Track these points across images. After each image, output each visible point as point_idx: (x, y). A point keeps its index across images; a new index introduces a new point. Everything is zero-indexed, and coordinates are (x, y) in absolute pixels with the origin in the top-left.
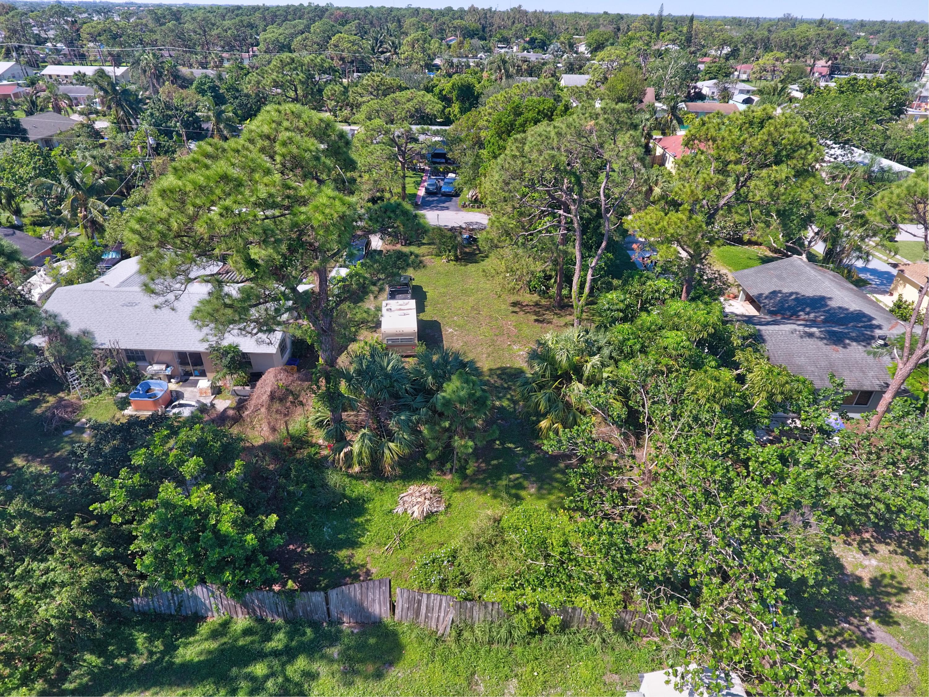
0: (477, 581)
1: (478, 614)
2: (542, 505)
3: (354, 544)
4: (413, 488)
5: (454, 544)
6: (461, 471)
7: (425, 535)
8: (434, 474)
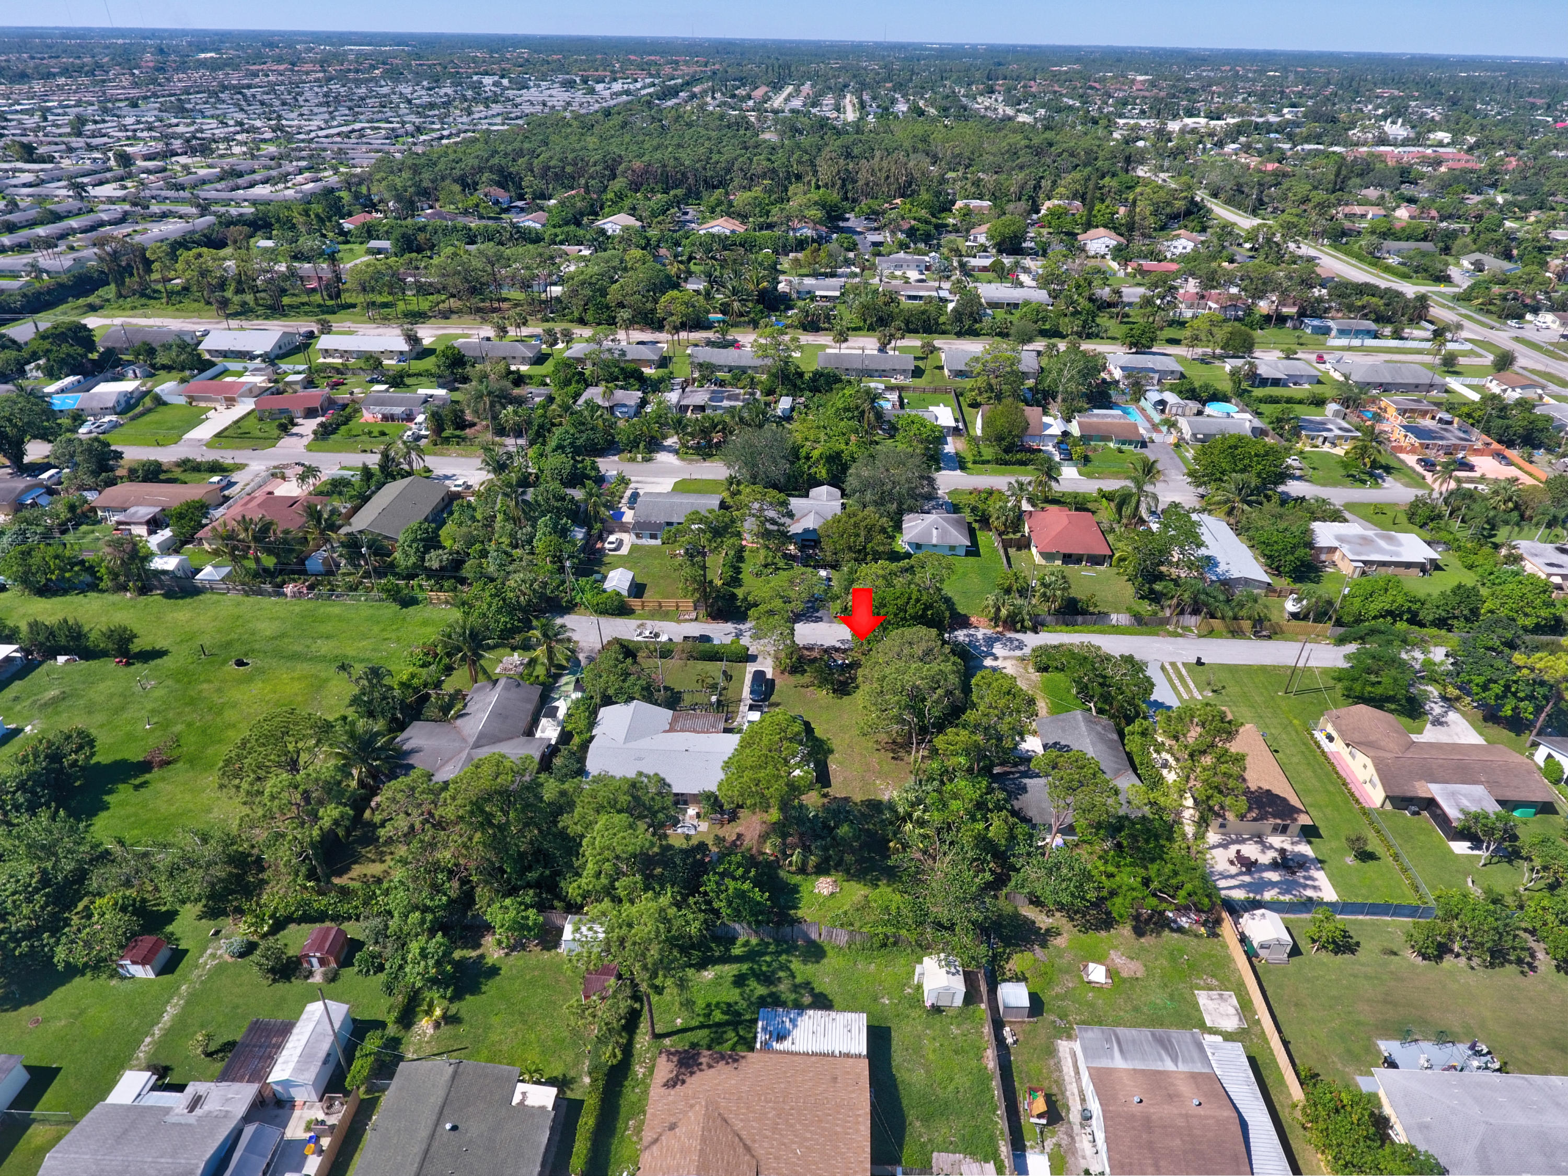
0: (857, 925)
1: (858, 937)
2: (890, 889)
3: (796, 908)
4: (822, 879)
5: (846, 908)
6: (847, 871)
7: (831, 903)
8: (833, 872)
